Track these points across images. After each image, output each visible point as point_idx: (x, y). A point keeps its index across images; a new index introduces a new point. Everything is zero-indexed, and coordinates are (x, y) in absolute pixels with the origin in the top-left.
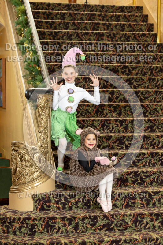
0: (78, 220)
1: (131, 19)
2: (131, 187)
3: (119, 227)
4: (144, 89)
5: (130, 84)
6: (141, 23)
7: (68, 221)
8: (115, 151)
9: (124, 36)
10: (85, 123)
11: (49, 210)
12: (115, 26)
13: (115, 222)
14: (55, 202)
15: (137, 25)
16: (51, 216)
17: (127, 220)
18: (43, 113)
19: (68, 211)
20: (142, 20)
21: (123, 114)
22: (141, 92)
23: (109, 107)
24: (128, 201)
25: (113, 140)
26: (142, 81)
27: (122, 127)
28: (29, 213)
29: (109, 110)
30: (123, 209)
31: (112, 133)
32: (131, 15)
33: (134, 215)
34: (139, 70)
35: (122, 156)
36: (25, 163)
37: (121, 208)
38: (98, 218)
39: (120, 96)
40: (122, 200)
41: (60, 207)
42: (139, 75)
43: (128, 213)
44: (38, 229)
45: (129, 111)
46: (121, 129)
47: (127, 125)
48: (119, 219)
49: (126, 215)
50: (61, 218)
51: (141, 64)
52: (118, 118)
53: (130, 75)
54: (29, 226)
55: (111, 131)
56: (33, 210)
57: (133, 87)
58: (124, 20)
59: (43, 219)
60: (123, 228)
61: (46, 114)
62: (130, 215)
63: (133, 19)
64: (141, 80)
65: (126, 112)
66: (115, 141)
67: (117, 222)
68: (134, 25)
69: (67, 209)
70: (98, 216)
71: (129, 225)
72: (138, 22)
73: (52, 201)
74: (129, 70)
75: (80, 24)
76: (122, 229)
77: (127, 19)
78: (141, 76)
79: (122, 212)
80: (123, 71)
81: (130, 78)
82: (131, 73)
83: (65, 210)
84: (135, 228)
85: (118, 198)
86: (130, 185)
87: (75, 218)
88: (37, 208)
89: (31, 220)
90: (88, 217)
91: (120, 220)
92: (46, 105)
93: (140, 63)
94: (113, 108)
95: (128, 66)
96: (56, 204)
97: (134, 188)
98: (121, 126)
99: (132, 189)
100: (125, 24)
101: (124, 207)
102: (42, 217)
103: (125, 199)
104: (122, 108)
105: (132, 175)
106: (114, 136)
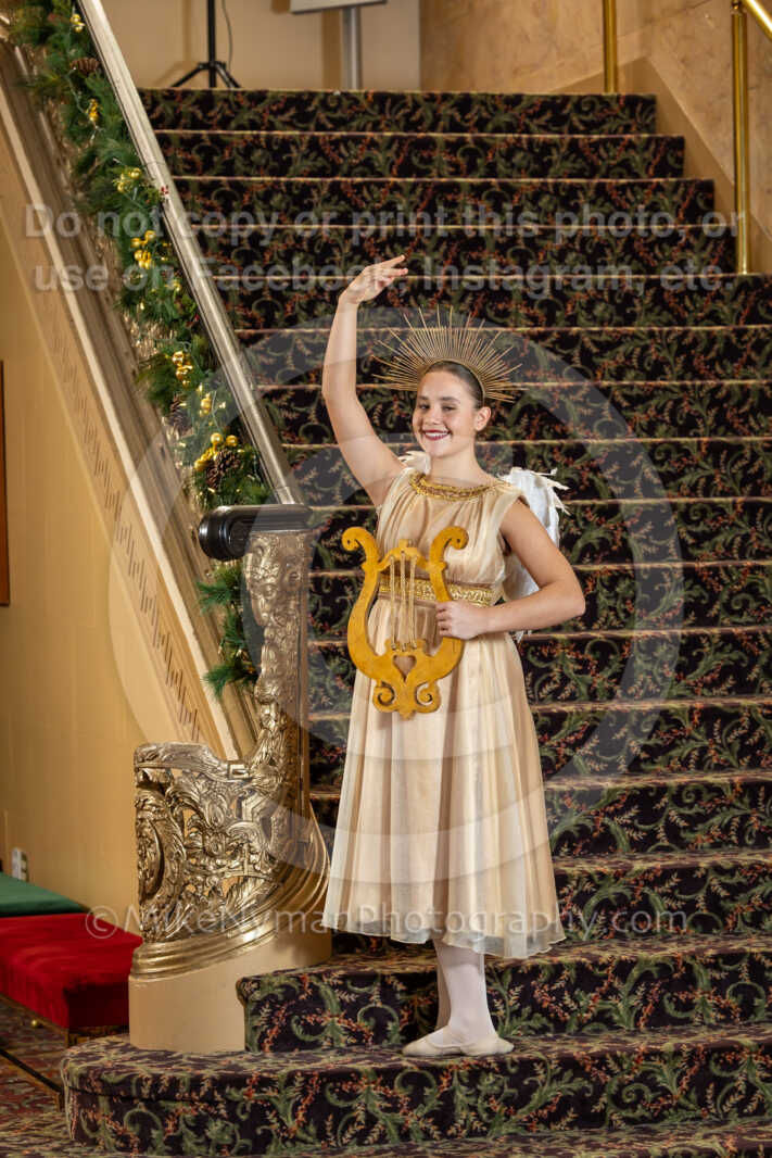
0: (450, 1082)
1: (603, 160)
2: (666, 939)
3: (630, 1110)
4: (689, 496)
5: (627, 473)
6: (655, 180)
7: (411, 1087)
8: (582, 782)
9: (577, 247)
11: (316, 1045)
12: (530, 197)
13: (614, 1088)
14: (343, 1009)
15: (636, 188)
16: (332, 1067)
17: (666, 1078)
18: (276, 615)
20: (655, 162)
21: (605, 613)
22: (682, 508)
24: (661, 996)
25: (570, 735)
26: (679, 460)
27: (607, 673)
28: (234, 1060)
30: (639, 1031)
31: (562, 700)
32: (603, 142)
33: (694, 1053)
34: (664, 406)
35: (618, 801)
36: (204, 840)
37: (633, 1029)
38: (538, 1068)
39: (582, 531)
40: (633, 992)
41: (365, 1030)
42: (662, 428)
43: (668, 1046)
44: (278, 1125)
46: (601, 680)
47: (628, 663)
48: (629, 1074)
49: (659, 1054)
50: (378, 1072)
51: (670, 376)
54: (238, 1111)
55: (555, 695)
56: (243, 1048)
57: (638, 490)
58: (568, 164)
59: (299, 1079)
60: (647, 1114)
61: (287, 620)
62: (677, 1053)
63: (614, 158)
64: (675, 456)
65: (619, 605)
66: (581, 736)
67: (621, 1086)
68: (622, 188)
69: (395, 1038)
70: (538, 1061)
71: (671, 1098)
72: (637, 176)
73: (328, 1002)
74: (616, 408)
75: (365, 193)
76: (643, 1117)
77: (585, 159)
78: (674, 436)
79: (640, 1044)
82: (625, 421)
83: (385, 1043)
84: (699, 1112)
85: (616, 984)
87: (438, 1072)
88: (264, 1035)
89: (247, 1086)
90: (494, 1065)
91: (631, 1077)
92: (286, 579)
93: (665, 374)
95: (609, 388)
96: (345, 1017)
97: (681, 942)
98: (599, 669)
99: (674, 944)
100: (581, 188)
101: (642, 1024)
102: (295, 1072)
103: (648, 987)
104: (599, 586)
105: (672, 884)
106: (578, 713)
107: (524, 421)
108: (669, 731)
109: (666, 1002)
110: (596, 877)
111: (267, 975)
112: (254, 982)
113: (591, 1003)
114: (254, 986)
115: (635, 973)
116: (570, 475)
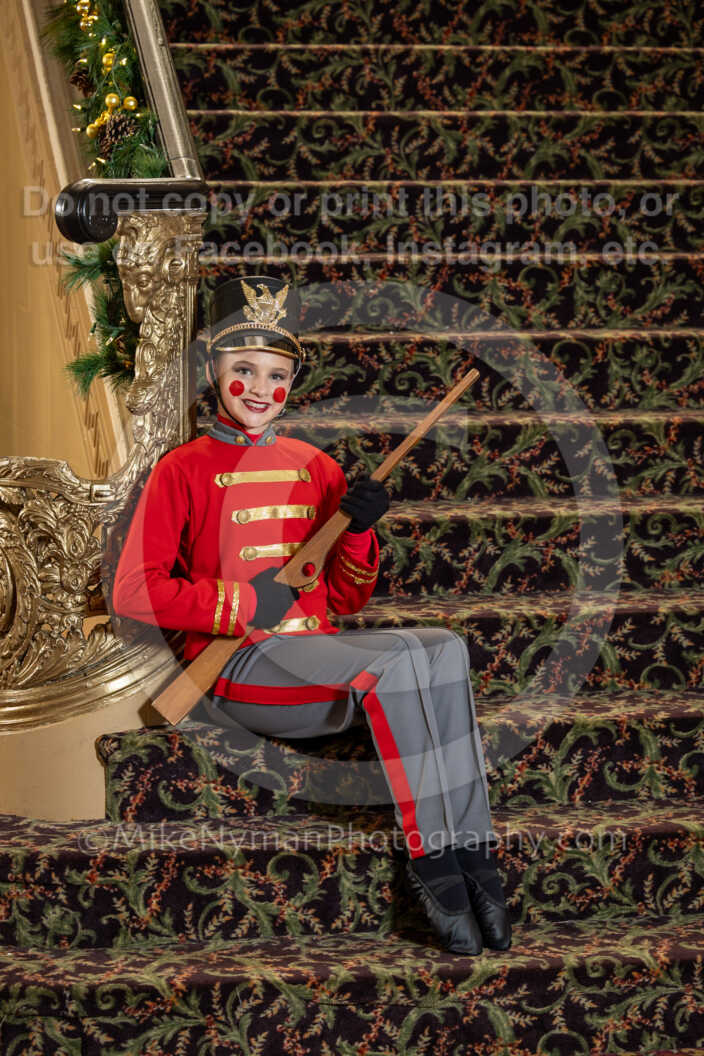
0: (334, 868)
2: (614, 696)
3: (551, 903)
4: (694, 178)
5: (624, 150)
7: (287, 873)
8: (533, 508)
10: (380, 360)
11: (187, 815)
13: (532, 878)
14: (220, 775)
17: (595, 867)
18: (153, 309)
19: (286, 819)
21: (583, 310)
22: (683, 191)
23: (507, 277)
24: (601, 766)
25: (526, 450)
26: (685, 137)
27: (578, 379)
29: (509, 290)
30: (572, 806)
31: (523, 409)
33: (630, 838)
34: (674, 76)
35: (571, 532)
36: (62, 572)
37: (566, 803)
40: (567, 761)
41: (246, 798)
42: (672, 101)
43: (600, 830)
44: (127, 914)
45: (616, 294)
47: (602, 369)
48: (550, 862)
50: (247, 854)
51: (685, 42)
52: (552, 333)
53: (623, 104)
54: (80, 897)
55: (516, 403)
56: (103, 817)
57: (636, 170)
59: (153, 861)
60: (572, 909)
61: (167, 315)
64: (679, 132)
65: (600, 302)
66: (538, 452)
67: (541, 875)
69: (283, 809)
71: (602, 891)
73: (203, 766)
74: (618, 77)
76: (566, 912)
78: (684, 109)
79: (566, 826)
80: (585, 81)
81: (621, 122)
82: (629, 92)
83: (270, 815)
84: (634, 907)
85: (547, 751)
86: (613, 684)
87: (320, 856)
88: (126, 803)
89: (90, 868)
91: (553, 866)
92: (166, 266)
93: (680, 40)
94: (527, 277)
95: (612, 54)
96: (223, 784)
97: (633, 700)
98: (568, 374)
99: (622, 702)
101: (578, 797)
103: (586, 755)
104: (576, 278)
105: (625, 631)
106: (534, 426)
107: (514, 90)
108: (640, 449)
109: (608, 772)
110: (535, 622)
111: (131, 733)
112: (115, 740)
113: (517, 772)
114: (115, 745)
115: (570, 738)
116: (557, 151)
